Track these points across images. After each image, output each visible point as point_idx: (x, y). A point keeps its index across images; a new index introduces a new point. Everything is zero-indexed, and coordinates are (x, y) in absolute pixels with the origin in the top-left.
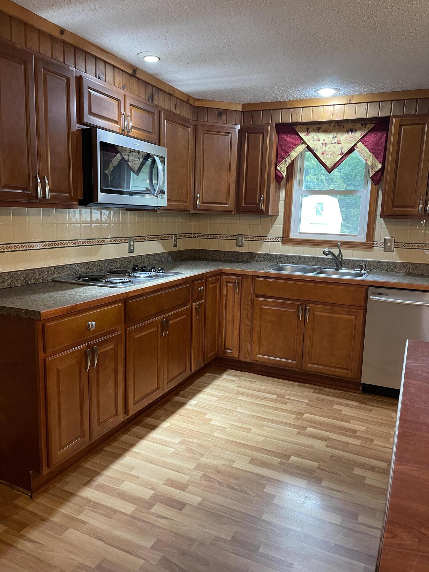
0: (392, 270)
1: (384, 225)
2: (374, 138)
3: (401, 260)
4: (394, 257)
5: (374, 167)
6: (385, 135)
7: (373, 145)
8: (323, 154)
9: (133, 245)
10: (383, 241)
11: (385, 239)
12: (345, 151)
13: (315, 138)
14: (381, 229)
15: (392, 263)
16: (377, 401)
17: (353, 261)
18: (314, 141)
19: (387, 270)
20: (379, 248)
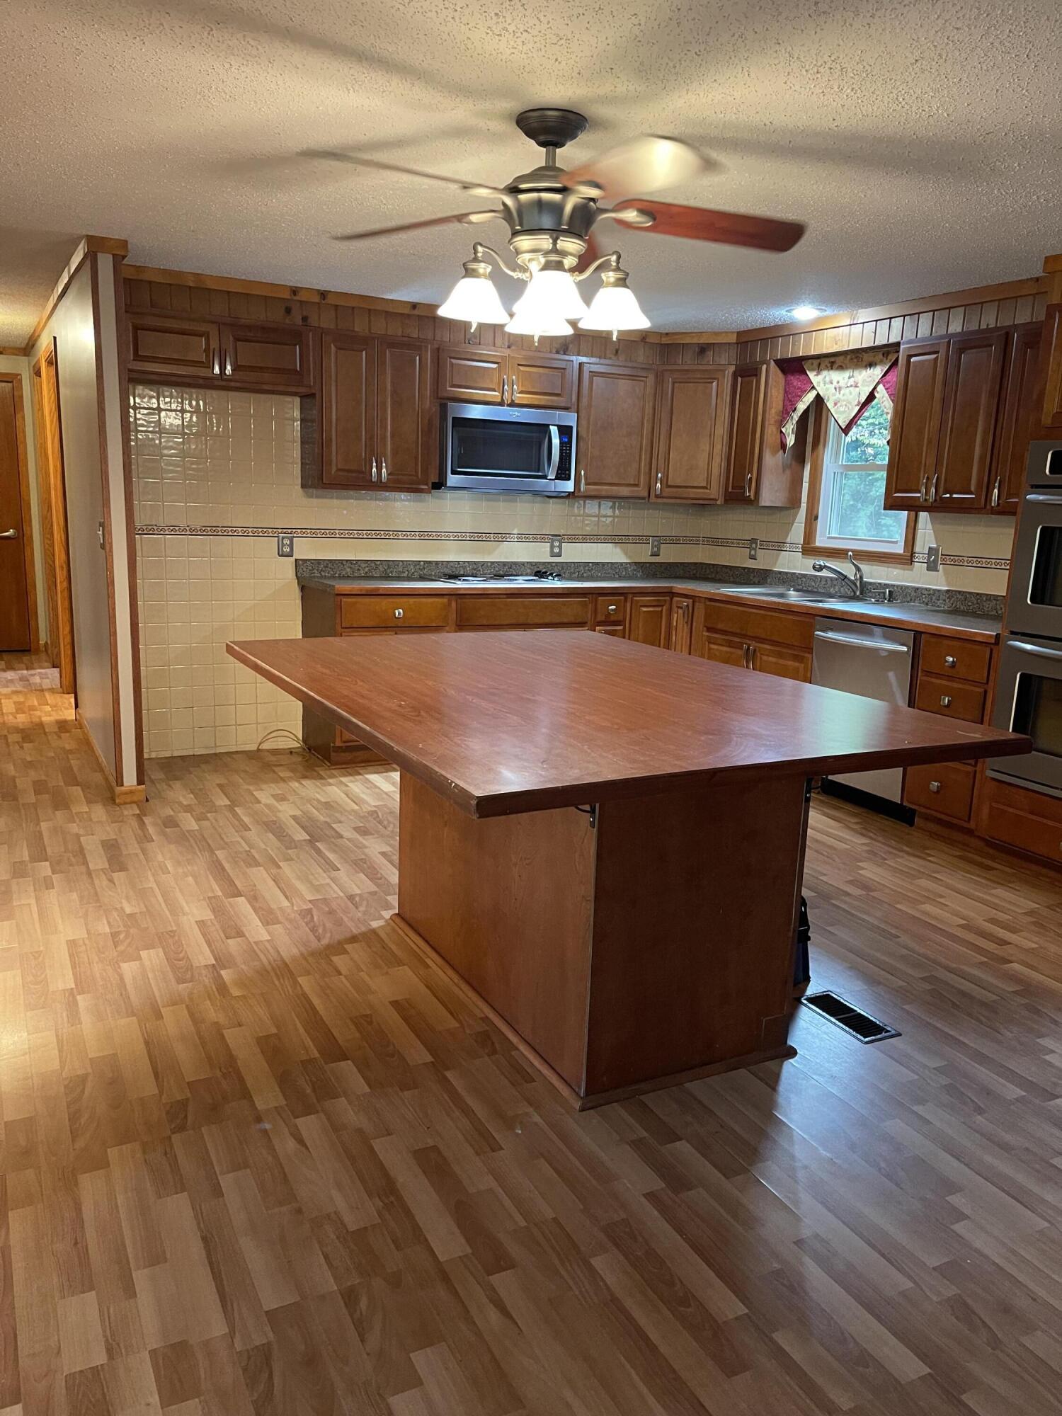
0: (934, 604)
1: (929, 526)
2: (897, 378)
3: (947, 587)
4: (938, 582)
7: (895, 390)
8: (835, 404)
9: (560, 547)
10: (927, 552)
11: (930, 549)
12: (863, 399)
13: (827, 379)
14: (925, 531)
15: (934, 590)
18: (825, 384)
20: (921, 564)
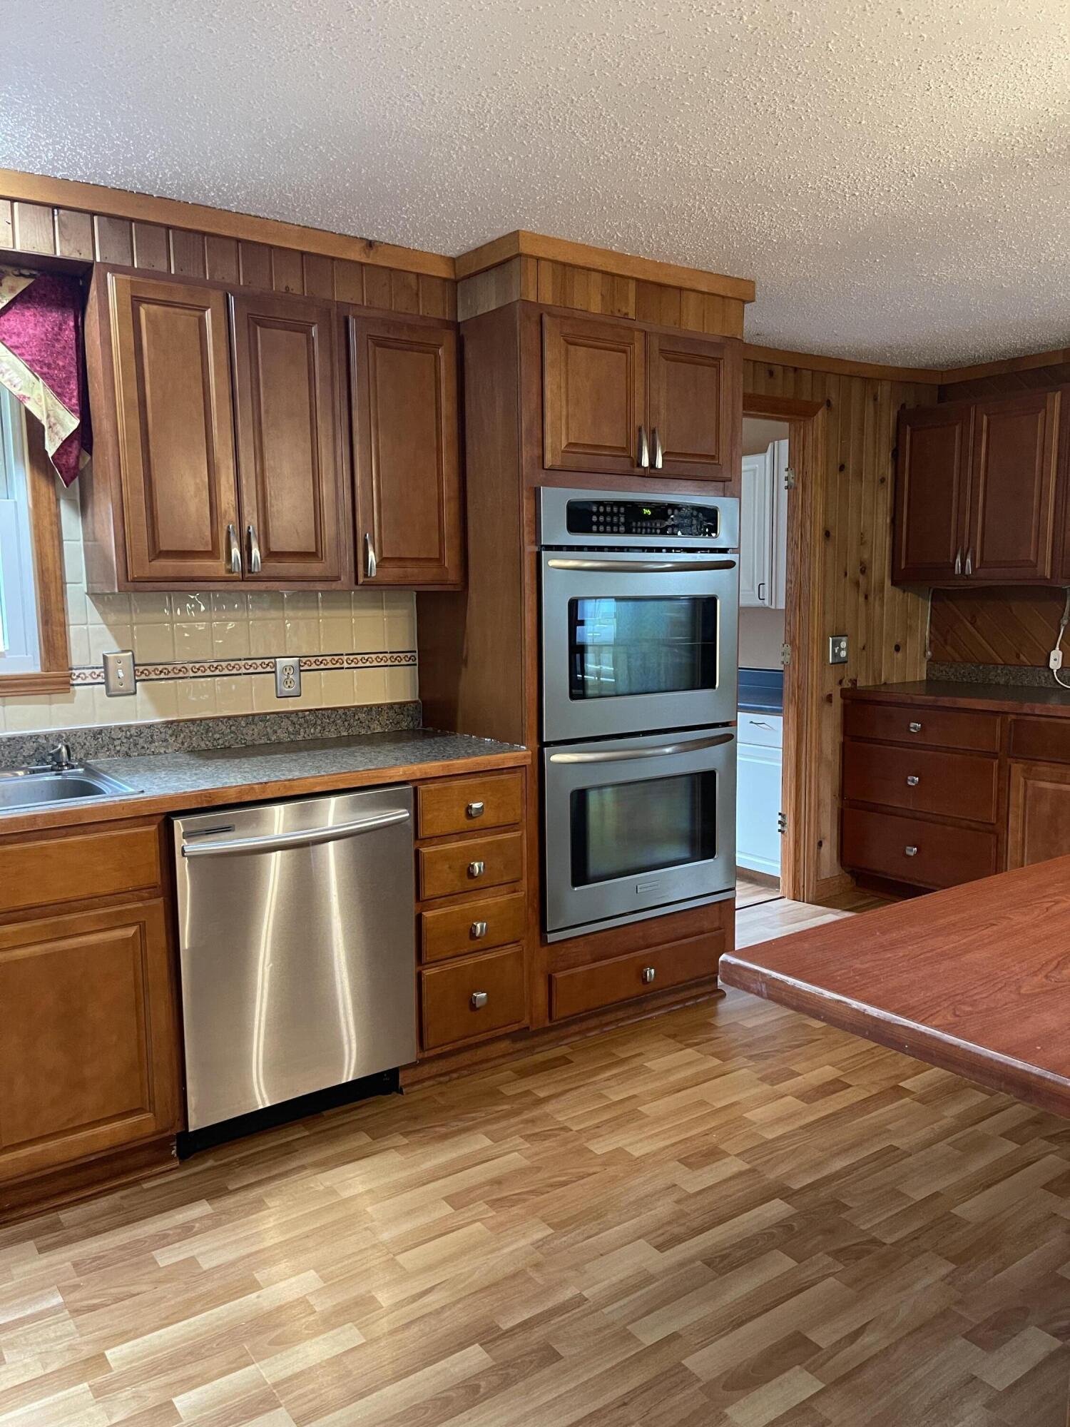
0: (143, 751)
2: (35, 325)
3: (162, 716)
4: (141, 710)
5: (55, 424)
6: (72, 324)
7: (40, 351)
10: (101, 663)
11: (105, 658)
14: (85, 627)
16: (242, 1162)
17: (12, 742)
19: (127, 753)
20: (91, 687)
